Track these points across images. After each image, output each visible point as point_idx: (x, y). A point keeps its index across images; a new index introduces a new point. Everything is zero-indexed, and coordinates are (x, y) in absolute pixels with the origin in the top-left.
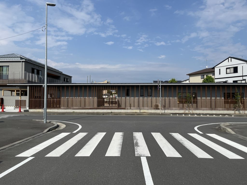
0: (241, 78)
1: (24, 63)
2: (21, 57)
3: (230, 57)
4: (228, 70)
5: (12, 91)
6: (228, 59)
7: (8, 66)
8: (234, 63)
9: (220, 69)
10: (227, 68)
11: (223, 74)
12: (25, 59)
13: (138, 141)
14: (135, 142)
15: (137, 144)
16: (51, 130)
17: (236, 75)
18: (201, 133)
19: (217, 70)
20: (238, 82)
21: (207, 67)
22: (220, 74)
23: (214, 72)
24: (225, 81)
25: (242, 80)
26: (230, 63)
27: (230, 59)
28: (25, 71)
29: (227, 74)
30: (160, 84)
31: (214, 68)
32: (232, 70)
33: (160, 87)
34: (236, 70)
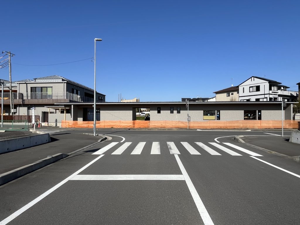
0: (263, 96)
1: (65, 84)
2: (62, 79)
3: (253, 77)
4: (251, 89)
5: (56, 109)
6: (251, 79)
7: (52, 87)
8: (257, 82)
9: (244, 88)
10: (250, 87)
11: (247, 93)
12: (67, 81)
13: (171, 147)
14: (169, 148)
15: (171, 148)
16: (103, 141)
17: (258, 93)
18: (218, 142)
19: (241, 89)
20: (261, 100)
21: (232, 85)
22: (244, 92)
23: (238, 90)
24: (248, 99)
25: (264, 97)
26: (253, 82)
27: (253, 78)
28: (67, 91)
29: (250, 92)
30: (188, 103)
31: (238, 87)
32: (255, 88)
33: (188, 106)
34: (258, 88)
